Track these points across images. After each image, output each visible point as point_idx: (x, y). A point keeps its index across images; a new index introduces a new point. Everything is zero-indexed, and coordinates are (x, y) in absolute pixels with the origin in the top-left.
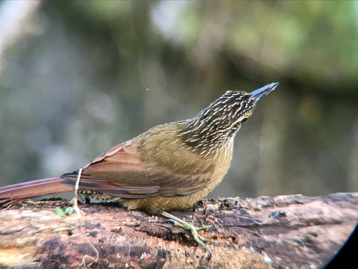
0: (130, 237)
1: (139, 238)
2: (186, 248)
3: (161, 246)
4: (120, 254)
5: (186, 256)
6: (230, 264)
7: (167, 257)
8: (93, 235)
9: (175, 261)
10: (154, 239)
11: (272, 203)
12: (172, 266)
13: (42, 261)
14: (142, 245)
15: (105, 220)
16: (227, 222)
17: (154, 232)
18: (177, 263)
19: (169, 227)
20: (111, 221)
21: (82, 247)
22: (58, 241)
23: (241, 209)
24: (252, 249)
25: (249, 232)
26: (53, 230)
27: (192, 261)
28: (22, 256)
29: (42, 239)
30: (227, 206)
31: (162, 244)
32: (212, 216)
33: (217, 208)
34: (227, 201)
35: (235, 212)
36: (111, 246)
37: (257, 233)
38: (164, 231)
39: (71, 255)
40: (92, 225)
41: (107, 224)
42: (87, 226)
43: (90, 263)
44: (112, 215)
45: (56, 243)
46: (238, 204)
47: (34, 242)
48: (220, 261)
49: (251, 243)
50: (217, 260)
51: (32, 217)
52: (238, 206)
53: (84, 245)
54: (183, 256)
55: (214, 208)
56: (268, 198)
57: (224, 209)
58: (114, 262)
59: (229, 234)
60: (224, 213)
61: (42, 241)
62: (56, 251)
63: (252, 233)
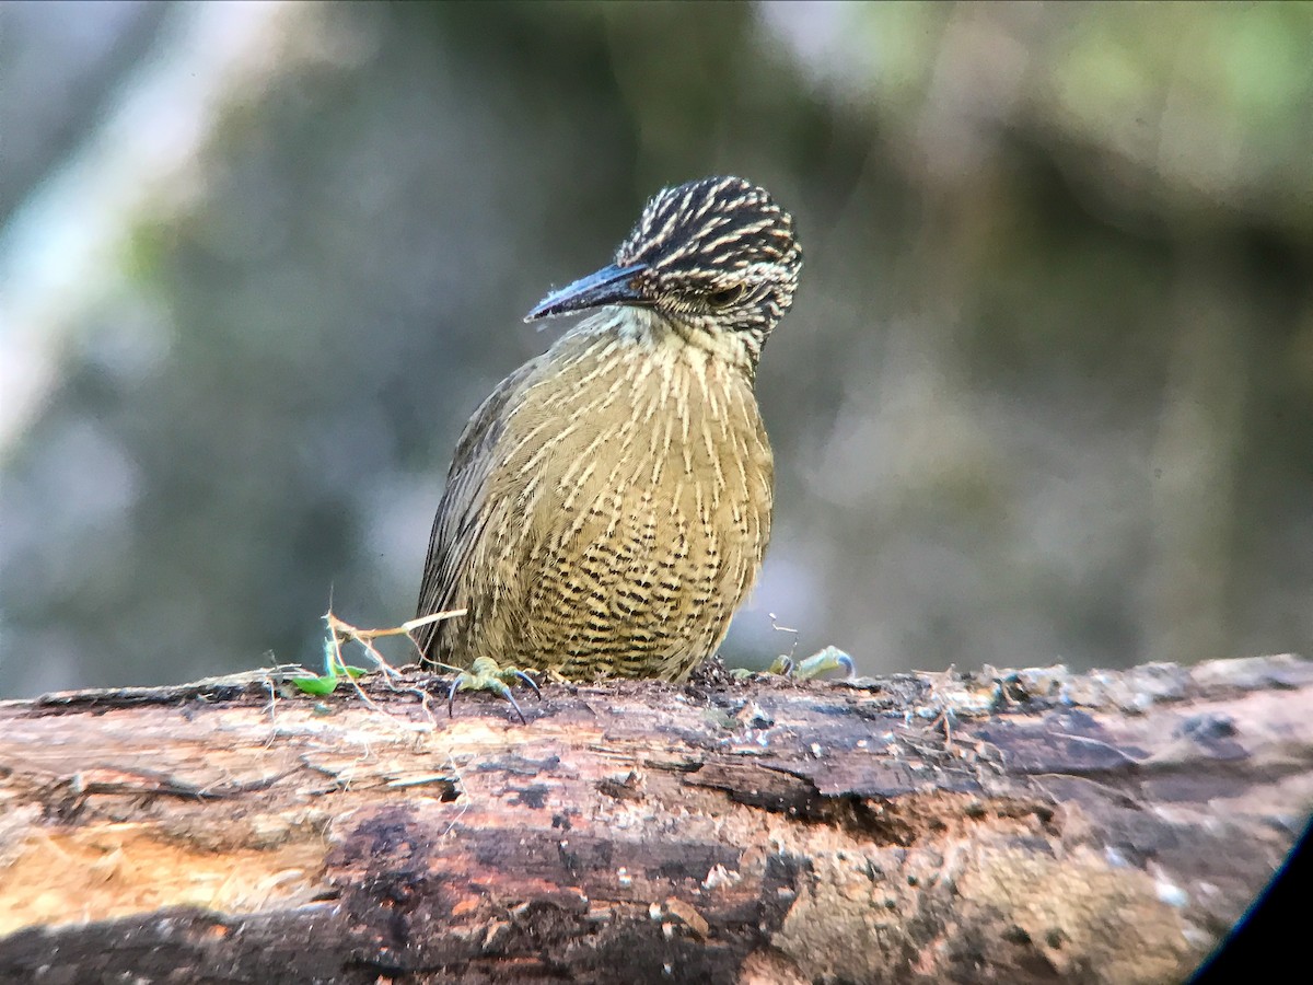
0: (666, 809)
1: (700, 813)
2: (870, 852)
3: (781, 843)
4: (629, 869)
5: (871, 877)
6: (1032, 907)
7: (800, 883)
8: (534, 798)
9: (832, 899)
10: (753, 816)
11: (1186, 688)
12: (821, 916)
13: (345, 896)
14: (711, 839)
15: (577, 747)
16: (1021, 758)
17: (754, 792)
18: (839, 903)
19: (806, 772)
20: (595, 749)
21: (490, 843)
22: (404, 821)
23: (1072, 709)
24: (1112, 853)
25: (1101, 793)
26: (386, 780)
27: (892, 896)
28: (270, 881)
29: (346, 814)
30: (1023, 696)
31: (782, 835)
32: (964, 736)
33: (983, 706)
34: (1019, 681)
35: (1052, 719)
36: (596, 842)
37: (1130, 795)
38: (789, 790)
39: (453, 872)
40: (526, 764)
41: (582, 761)
42: (511, 766)
43: (519, 903)
44: (601, 729)
45: (396, 829)
46: (1061, 690)
47: (318, 828)
48: (993, 897)
49: (1109, 831)
50: (983, 895)
51: (311, 736)
52: (1062, 698)
53: (500, 835)
54: (858, 877)
55: (973, 707)
56: (1172, 668)
57: (1010, 709)
58: (608, 900)
59: (1026, 798)
60: (1012, 725)
61: (344, 823)
62: (397, 860)
63: (1110, 795)
